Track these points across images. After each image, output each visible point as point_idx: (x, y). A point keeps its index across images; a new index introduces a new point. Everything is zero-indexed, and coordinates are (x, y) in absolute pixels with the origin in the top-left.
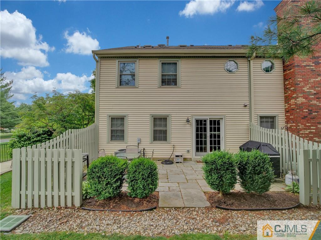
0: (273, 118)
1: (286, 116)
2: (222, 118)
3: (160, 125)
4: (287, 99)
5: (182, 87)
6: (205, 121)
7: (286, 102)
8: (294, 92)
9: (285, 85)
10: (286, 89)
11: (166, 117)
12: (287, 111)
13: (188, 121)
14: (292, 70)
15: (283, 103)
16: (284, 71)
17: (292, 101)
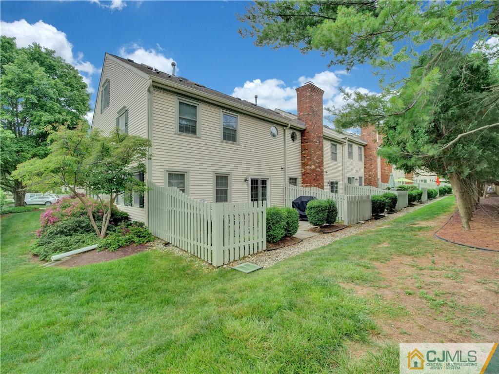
0: (296, 179)
1: (302, 178)
2: (268, 179)
3: (222, 185)
4: (304, 165)
5: (241, 145)
6: (257, 181)
7: (302, 167)
8: (310, 160)
9: (302, 154)
10: (303, 157)
11: (227, 175)
12: (303, 175)
13: (246, 180)
14: (308, 143)
15: (300, 167)
16: (302, 143)
17: (308, 167)
